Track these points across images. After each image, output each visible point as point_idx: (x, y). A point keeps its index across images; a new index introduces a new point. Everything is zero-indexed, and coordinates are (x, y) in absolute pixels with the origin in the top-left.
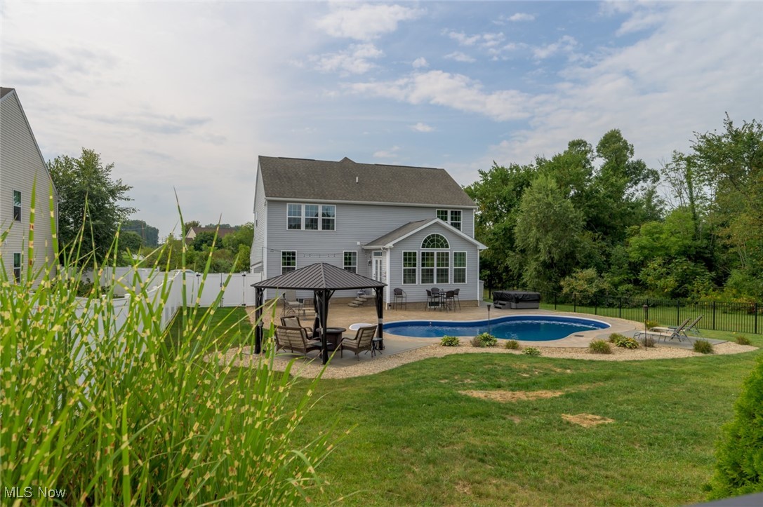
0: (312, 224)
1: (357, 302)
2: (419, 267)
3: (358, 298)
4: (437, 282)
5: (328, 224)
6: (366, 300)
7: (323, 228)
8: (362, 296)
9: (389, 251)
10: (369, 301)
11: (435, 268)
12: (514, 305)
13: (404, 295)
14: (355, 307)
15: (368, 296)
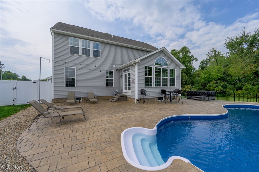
0: (86, 52)
1: (115, 99)
2: (154, 76)
3: (114, 96)
4: (163, 86)
5: (96, 54)
6: (120, 97)
7: (94, 55)
8: (116, 95)
9: (137, 65)
10: (122, 97)
11: (162, 77)
12: (207, 98)
13: (147, 93)
14: (114, 102)
15: (120, 95)
